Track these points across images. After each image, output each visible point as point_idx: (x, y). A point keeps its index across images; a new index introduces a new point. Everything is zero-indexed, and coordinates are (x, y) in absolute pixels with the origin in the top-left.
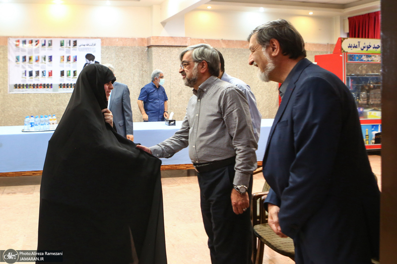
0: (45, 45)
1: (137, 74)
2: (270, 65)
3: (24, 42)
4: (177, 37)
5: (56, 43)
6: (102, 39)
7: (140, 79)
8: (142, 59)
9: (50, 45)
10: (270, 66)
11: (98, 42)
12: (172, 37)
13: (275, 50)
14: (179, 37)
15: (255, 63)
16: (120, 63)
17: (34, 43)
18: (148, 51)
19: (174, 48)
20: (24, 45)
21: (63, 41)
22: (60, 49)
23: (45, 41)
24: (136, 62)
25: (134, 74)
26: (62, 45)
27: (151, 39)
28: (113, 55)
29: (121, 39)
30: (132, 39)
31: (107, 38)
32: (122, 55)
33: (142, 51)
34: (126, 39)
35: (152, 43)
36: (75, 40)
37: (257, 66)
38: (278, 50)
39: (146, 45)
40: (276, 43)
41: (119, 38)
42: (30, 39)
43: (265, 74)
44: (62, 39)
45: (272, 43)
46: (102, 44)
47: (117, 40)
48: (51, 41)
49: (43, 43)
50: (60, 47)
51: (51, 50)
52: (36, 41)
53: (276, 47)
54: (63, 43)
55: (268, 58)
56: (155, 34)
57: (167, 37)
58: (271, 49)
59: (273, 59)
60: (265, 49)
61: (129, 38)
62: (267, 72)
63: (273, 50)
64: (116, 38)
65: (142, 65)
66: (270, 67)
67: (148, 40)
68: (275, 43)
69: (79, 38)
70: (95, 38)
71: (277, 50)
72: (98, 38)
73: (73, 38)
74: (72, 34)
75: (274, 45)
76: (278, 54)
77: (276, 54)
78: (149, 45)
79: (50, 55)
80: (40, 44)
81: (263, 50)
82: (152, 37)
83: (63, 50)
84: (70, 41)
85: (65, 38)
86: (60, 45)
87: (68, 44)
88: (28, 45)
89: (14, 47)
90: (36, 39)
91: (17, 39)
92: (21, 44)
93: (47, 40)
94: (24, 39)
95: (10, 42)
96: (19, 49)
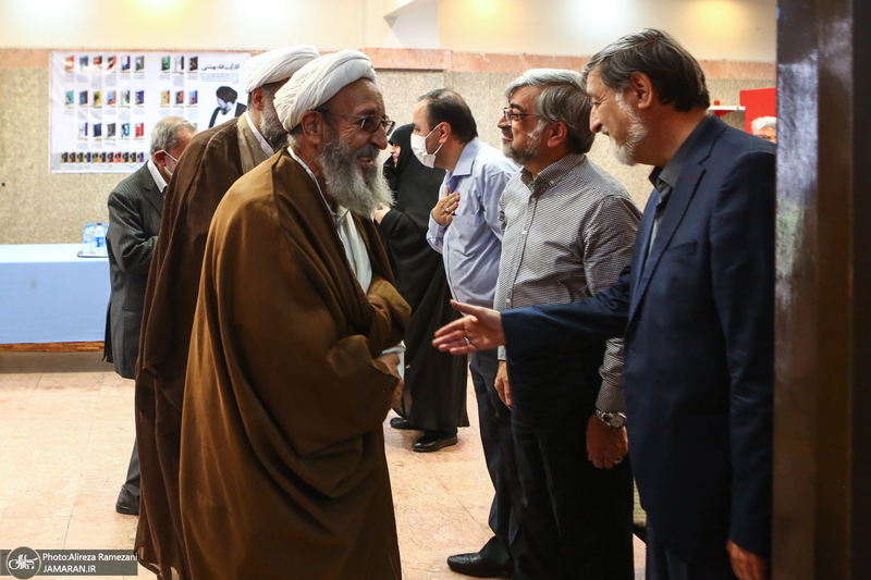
0: (128, 67)
2: (635, 129)
3: (85, 61)
4: (420, 51)
5: (153, 64)
9: (139, 67)
10: (637, 130)
12: (410, 50)
13: (644, 95)
14: (426, 50)
15: (604, 128)
17: (105, 64)
19: (413, 74)
20: (84, 67)
21: (169, 58)
22: (161, 77)
23: (129, 59)
26: (165, 67)
36: (193, 56)
37: (607, 134)
38: (650, 95)
40: (644, 81)
42: (97, 55)
43: (626, 149)
44: (165, 55)
45: (636, 80)
48: (142, 58)
49: (125, 63)
50: (162, 72)
51: (141, 77)
52: (110, 59)
53: (645, 89)
54: (168, 64)
55: (630, 114)
56: (372, 44)
57: (398, 50)
58: (635, 94)
59: (641, 116)
60: (622, 95)
62: (630, 144)
63: (640, 96)
66: (636, 133)
68: (641, 82)
69: (203, 51)
70: (239, 52)
71: (647, 96)
72: (244, 51)
73: (190, 51)
75: (640, 85)
77: (647, 104)
79: (139, 90)
80: (118, 66)
81: (618, 97)
83: (168, 78)
84: (183, 58)
85: (171, 51)
86: (160, 66)
87: (179, 66)
88: (91, 67)
89: (63, 72)
90: (110, 55)
91: (69, 55)
92: (77, 66)
93: (133, 57)
94: (83, 55)
95: (55, 61)
96: (73, 76)
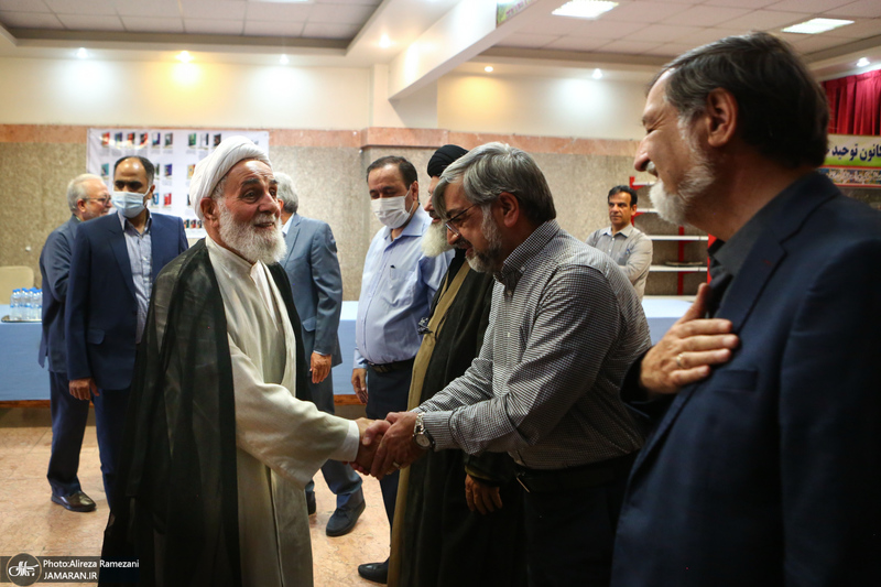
0: (158, 142)
1: (339, 203)
2: (698, 174)
3: (119, 137)
4: (420, 130)
5: (181, 140)
6: (272, 132)
7: (346, 212)
8: (350, 173)
9: (168, 143)
10: (699, 176)
11: (264, 138)
12: (411, 129)
13: (721, 127)
14: (426, 130)
15: (652, 165)
16: (306, 180)
17: (137, 140)
18: (362, 156)
19: (414, 151)
20: (119, 143)
21: (195, 135)
22: (188, 152)
23: (159, 135)
24: (339, 178)
25: (333, 204)
26: (192, 143)
27: (369, 132)
28: (292, 165)
29: (310, 132)
30: (330, 131)
31: (281, 130)
32: (310, 163)
33: (351, 156)
34: (319, 131)
35: (370, 141)
36: (217, 133)
37: (655, 173)
38: (731, 127)
39: (359, 145)
40: (726, 105)
41: (304, 131)
42: (130, 131)
43: (676, 200)
44: (192, 132)
45: (715, 102)
46: (271, 141)
47: (301, 134)
48: (171, 135)
49: (156, 139)
50: (188, 148)
51: (170, 152)
52: (142, 136)
53: (725, 117)
54: (194, 140)
55: (693, 150)
56: (378, 123)
57: (400, 129)
58: (708, 121)
59: (709, 156)
60: (689, 119)
61: (324, 131)
62: (685, 195)
63: (714, 126)
64: (298, 131)
65: (351, 184)
66: (698, 180)
67: (363, 134)
68: (723, 105)
69: (226, 129)
70: (258, 130)
71: (726, 128)
72: (263, 130)
73: (214, 129)
74: (213, 121)
75: (720, 111)
76: (732, 138)
77: (724, 138)
78: (365, 144)
79: (168, 163)
80: (149, 142)
81: (681, 123)
82: (371, 129)
83: (194, 153)
84: (207, 136)
85: (197, 129)
86: (187, 142)
87: (204, 142)
88: (126, 143)
89: (100, 147)
90: (142, 132)
91: (105, 131)
92: (112, 142)
93: (163, 134)
94: (118, 131)
95: (92, 137)
96: (108, 151)
